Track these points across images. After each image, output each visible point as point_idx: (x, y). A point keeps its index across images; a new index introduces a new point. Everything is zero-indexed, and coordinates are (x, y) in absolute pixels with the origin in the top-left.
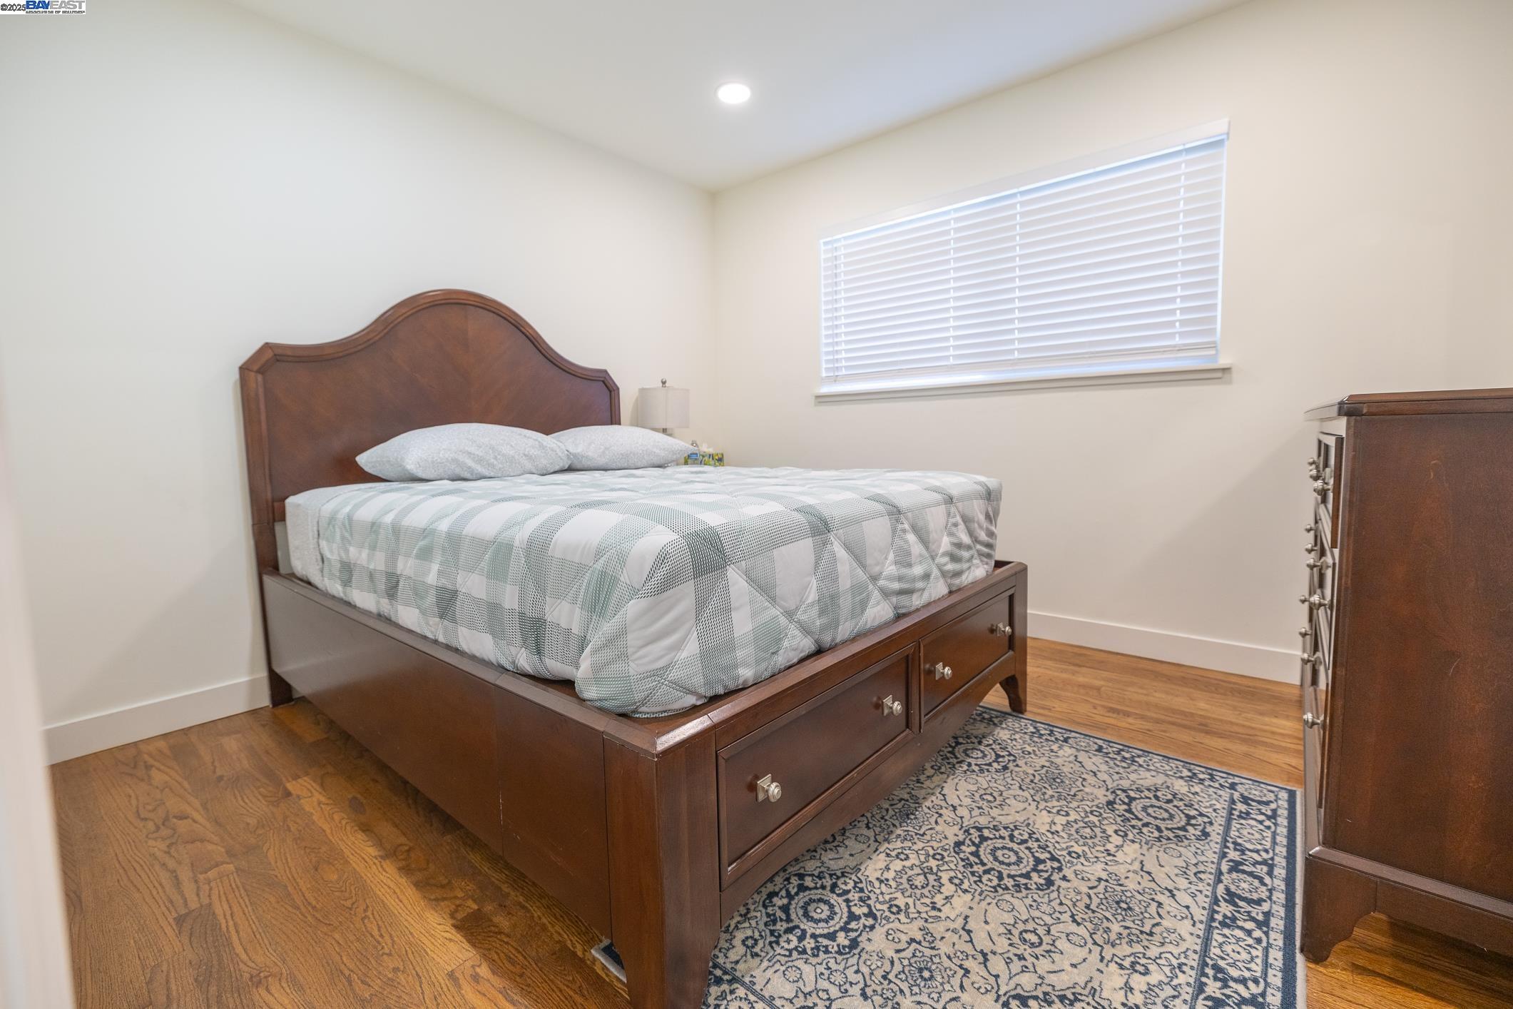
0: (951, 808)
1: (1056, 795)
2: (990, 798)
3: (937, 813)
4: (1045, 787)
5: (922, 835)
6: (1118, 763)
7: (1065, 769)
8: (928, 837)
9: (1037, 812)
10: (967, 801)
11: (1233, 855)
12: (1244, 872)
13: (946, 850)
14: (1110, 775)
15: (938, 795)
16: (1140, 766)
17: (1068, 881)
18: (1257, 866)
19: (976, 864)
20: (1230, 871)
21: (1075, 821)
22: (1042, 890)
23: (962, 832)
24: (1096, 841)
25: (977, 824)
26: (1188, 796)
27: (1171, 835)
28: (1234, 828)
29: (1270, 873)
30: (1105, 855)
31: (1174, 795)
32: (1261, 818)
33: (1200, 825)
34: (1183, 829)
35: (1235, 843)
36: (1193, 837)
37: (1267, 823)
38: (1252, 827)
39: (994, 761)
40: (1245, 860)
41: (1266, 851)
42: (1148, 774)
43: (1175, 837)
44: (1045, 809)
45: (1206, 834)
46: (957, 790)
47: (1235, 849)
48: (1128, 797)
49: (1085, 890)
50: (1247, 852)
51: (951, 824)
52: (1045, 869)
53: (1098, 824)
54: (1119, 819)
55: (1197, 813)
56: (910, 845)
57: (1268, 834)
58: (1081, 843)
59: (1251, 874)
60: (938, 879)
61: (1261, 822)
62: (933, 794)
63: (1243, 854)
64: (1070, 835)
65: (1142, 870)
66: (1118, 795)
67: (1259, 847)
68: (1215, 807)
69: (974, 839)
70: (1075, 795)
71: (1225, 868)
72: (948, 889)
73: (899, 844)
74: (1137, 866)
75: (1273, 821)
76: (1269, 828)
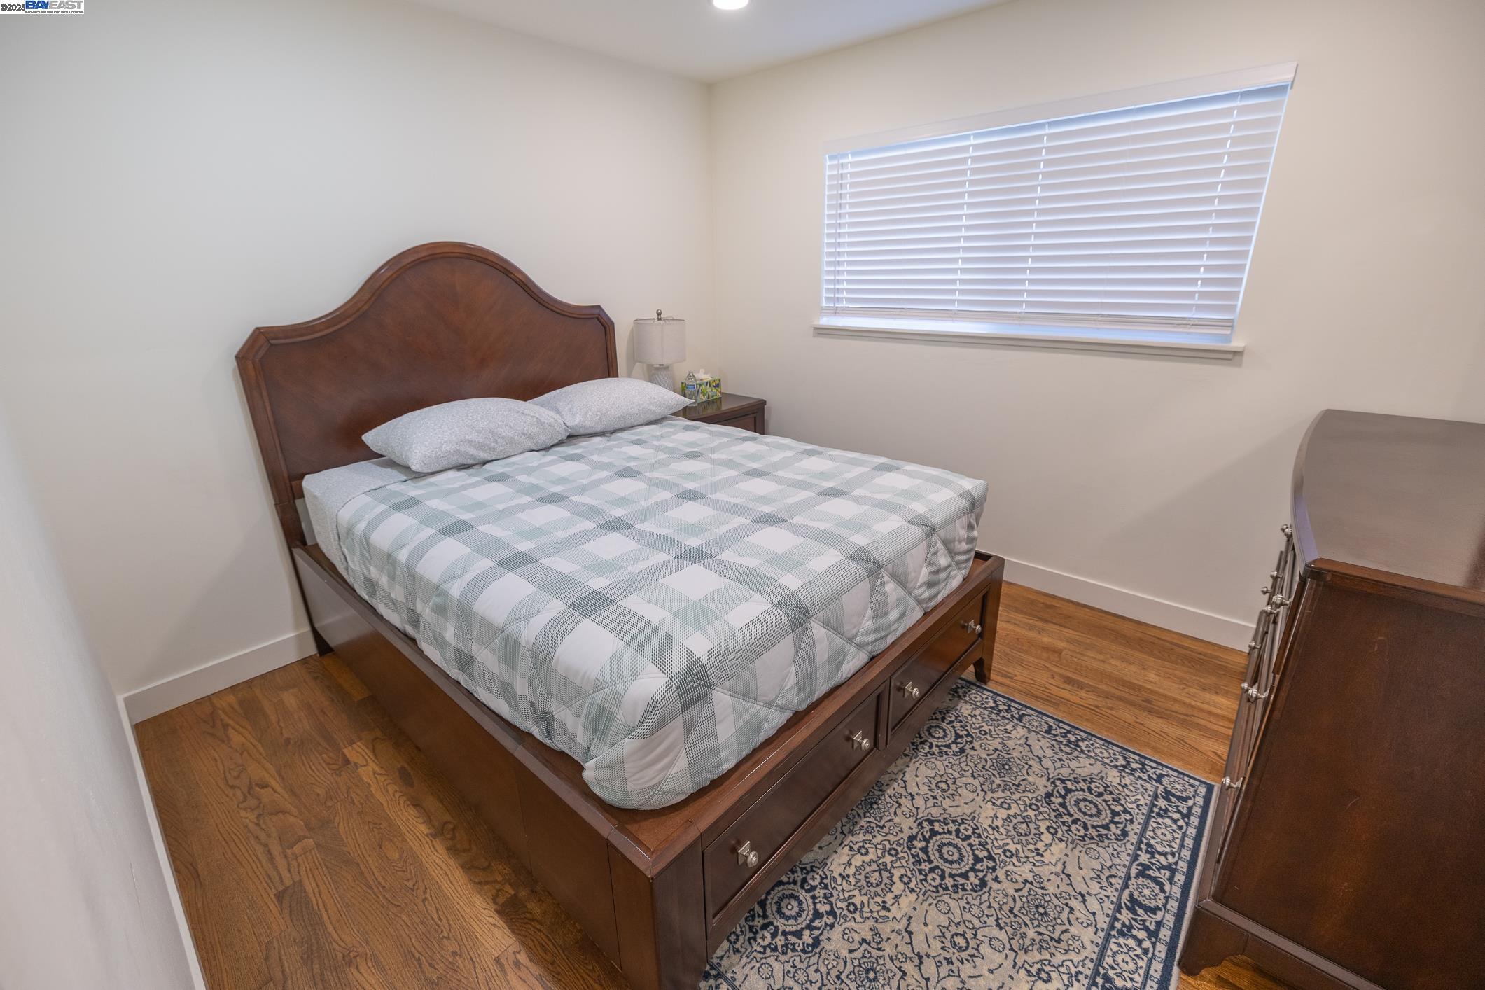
0: (909, 797)
1: (1002, 784)
2: (944, 786)
3: (897, 802)
4: (994, 775)
5: (882, 828)
6: (1062, 747)
7: (1015, 754)
8: (886, 830)
9: (983, 804)
10: (924, 789)
11: (1144, 858)
12: (1149, 877)
13: (900, 845)
14: (1054, 762)
15: (900, 781)
16: (1082, 751)
17: (999, 882)
18: (1162, 871)
19: (925, 861)
20: (1137, 877)
21: (1015, 816)
22: (976, 891)
23: (916, 825)
24: (1029, 838)
25: (930, 817)
26: (1118, 790)
27: (1095, 834)
28: (1150, 828)
29: (1171, 880)
30: (1034, 854)
31: (1106, 787)
32: (1177, 816)
33: (1121, 823)
34: (1106, 827)
35: (1148, 845)
36: (1113, 837)
37: (1181, 823)
38: (1167, 826)
39: (953, 742)
40: (1153, 864)
41: (1173, 854)
42: (1086, 762)
43: (1097, 836)
44: (990, 801)
45: (1125, 834)
46: (917, 776)
47: (1147, 852)
48: (1065, 788)
49: (1011, 892)
50: (1157, 856)
51: (908, 816)
52: (981, 869)
53: (1033, 819)
54: (1053, 814)
55: (1122, 809)
56: (871, 838)
57: (1179, 835)
58: (1016, 841)
59: (1154, 880)
60: (890, 878)
61: (1175, 821)
62: (895, 780)
63: (1153, 857)
64: (1008, 831)
65: (1063, 873)
66: (1056, 786)
67: (1168, 850)
68: (1139, 803)
69: (925, 833)
70: (1019, 785)
71: (1133, 872)
72: (898, 888)
73: (861, 837)
74: (1059, 868)
75: (1186, 820)
76: (1180, 828)
